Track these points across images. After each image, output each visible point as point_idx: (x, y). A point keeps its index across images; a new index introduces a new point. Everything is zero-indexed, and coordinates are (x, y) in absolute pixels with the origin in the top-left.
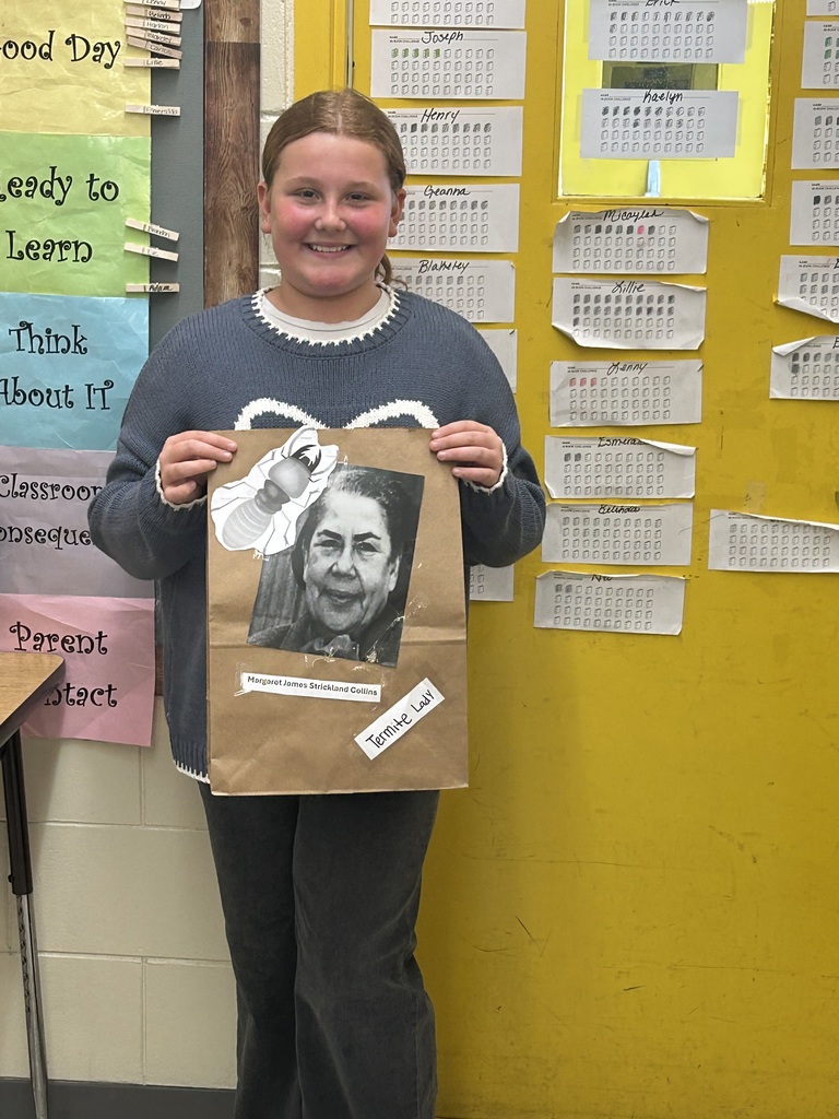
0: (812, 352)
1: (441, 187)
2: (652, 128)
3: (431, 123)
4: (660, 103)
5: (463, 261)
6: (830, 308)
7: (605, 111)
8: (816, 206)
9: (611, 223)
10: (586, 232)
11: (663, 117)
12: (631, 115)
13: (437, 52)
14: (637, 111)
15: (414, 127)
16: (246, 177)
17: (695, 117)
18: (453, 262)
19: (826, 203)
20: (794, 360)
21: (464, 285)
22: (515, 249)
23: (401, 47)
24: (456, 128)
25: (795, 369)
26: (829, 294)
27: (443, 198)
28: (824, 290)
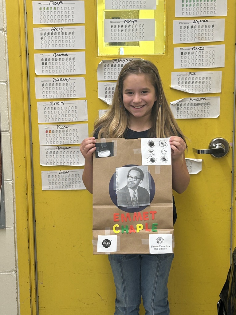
1: (59, 53)
2: (127, 32)
3: (54, 32)
4: (130, 23)
5: (67, 78)
6: (188, 89)
7: (112, 27)
8: (182, 55)
9: (116, 64)
10: (108, 67)
11: (131, 28)
12: (120, 28)
13: (55, 8)
14: (122, 26)
15: (48, 34)
17: (141, 28)
18: (64, 78)
19: (185, 54)
20: (177, 106)
21: (69, 86)
22: (84, 73)
23: (42, 7)
24: (63, 33)
25: (178, 109)
26: (187, 84)
27: (60, 57)
28: (186, 83)
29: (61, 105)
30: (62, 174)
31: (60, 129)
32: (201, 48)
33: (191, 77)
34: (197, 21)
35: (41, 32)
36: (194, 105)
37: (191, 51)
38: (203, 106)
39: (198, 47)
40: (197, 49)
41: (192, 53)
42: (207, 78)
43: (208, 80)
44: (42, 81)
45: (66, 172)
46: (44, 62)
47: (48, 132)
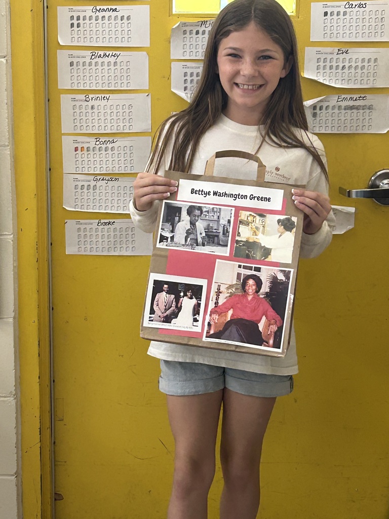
0: (325, 104)
1: (102, 7)
5: (117, 52)
6: (334, 79)
8: (326, 17)
9: (205, 29)
10: (190, 34)
18: (111, 53)
19: (331, 15)
20: (314, 110)
21: (118, 67)
22: (147, 44)
25: (315, 115)
26: (334, 70)
27: (104, 14)
28: (331, 67)
29: (104, 102)
30: (102, 227)
31: (100, 146)
32: (360, 6)
33: (341, 57)
36: (345, 109)
37: (342, 10)
38: (361, 111)
39: (354, 3)
40: (354, 6)
41: (345, 13)
42: (369, 60)
43: (372, 63)
44: (71, 56)
45: (109, 223)
46: (75, 22)
47: (79, 149)
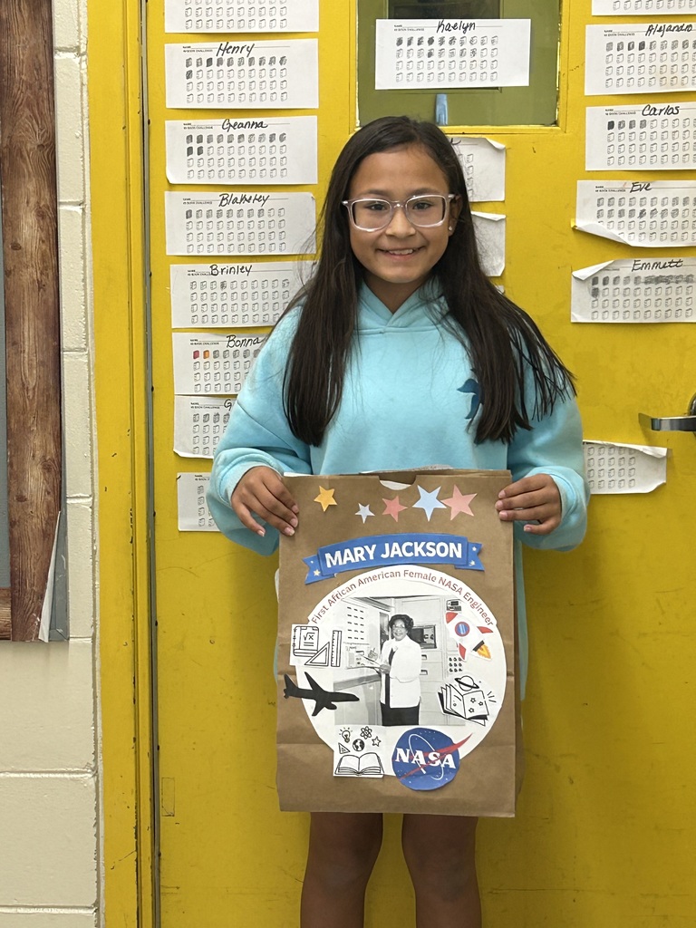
0: (612, 275)
1: (239, 121)
2: (446, 57)
3: (226, 57)
4: (453, 33)
5: (263, 194)
6: (626, 232)
7: (400, 42)
8: (611, 131)
11: (457, 46)
12: (425, 46)
14: (431, 41)
15: (209, 62)
16: (41, 113)
17: (489, 46)
18: (253, 195)
19: (620, 127)
20: (593, 284)
21: (266, 218)
22: (313, 179)
24: (251, 61)
25: (595, 293)
26: (626, 218)
27: (241, 131)
28: (621, 213)
29: (242, 276)
31: (235, 348)
32: (668, 111)
33: (638, 195)
34: (658, 29)
35: (188, 55)
36: (646, 283)
37: (638, 118)
38: (674, 286)
39: (659, 106)
40: (657, 112)
41: (643, 124)
42: (686, 201)
43: (690, 206)
44: (187, 201)
46: (195, 146)
47: (201, 354)
